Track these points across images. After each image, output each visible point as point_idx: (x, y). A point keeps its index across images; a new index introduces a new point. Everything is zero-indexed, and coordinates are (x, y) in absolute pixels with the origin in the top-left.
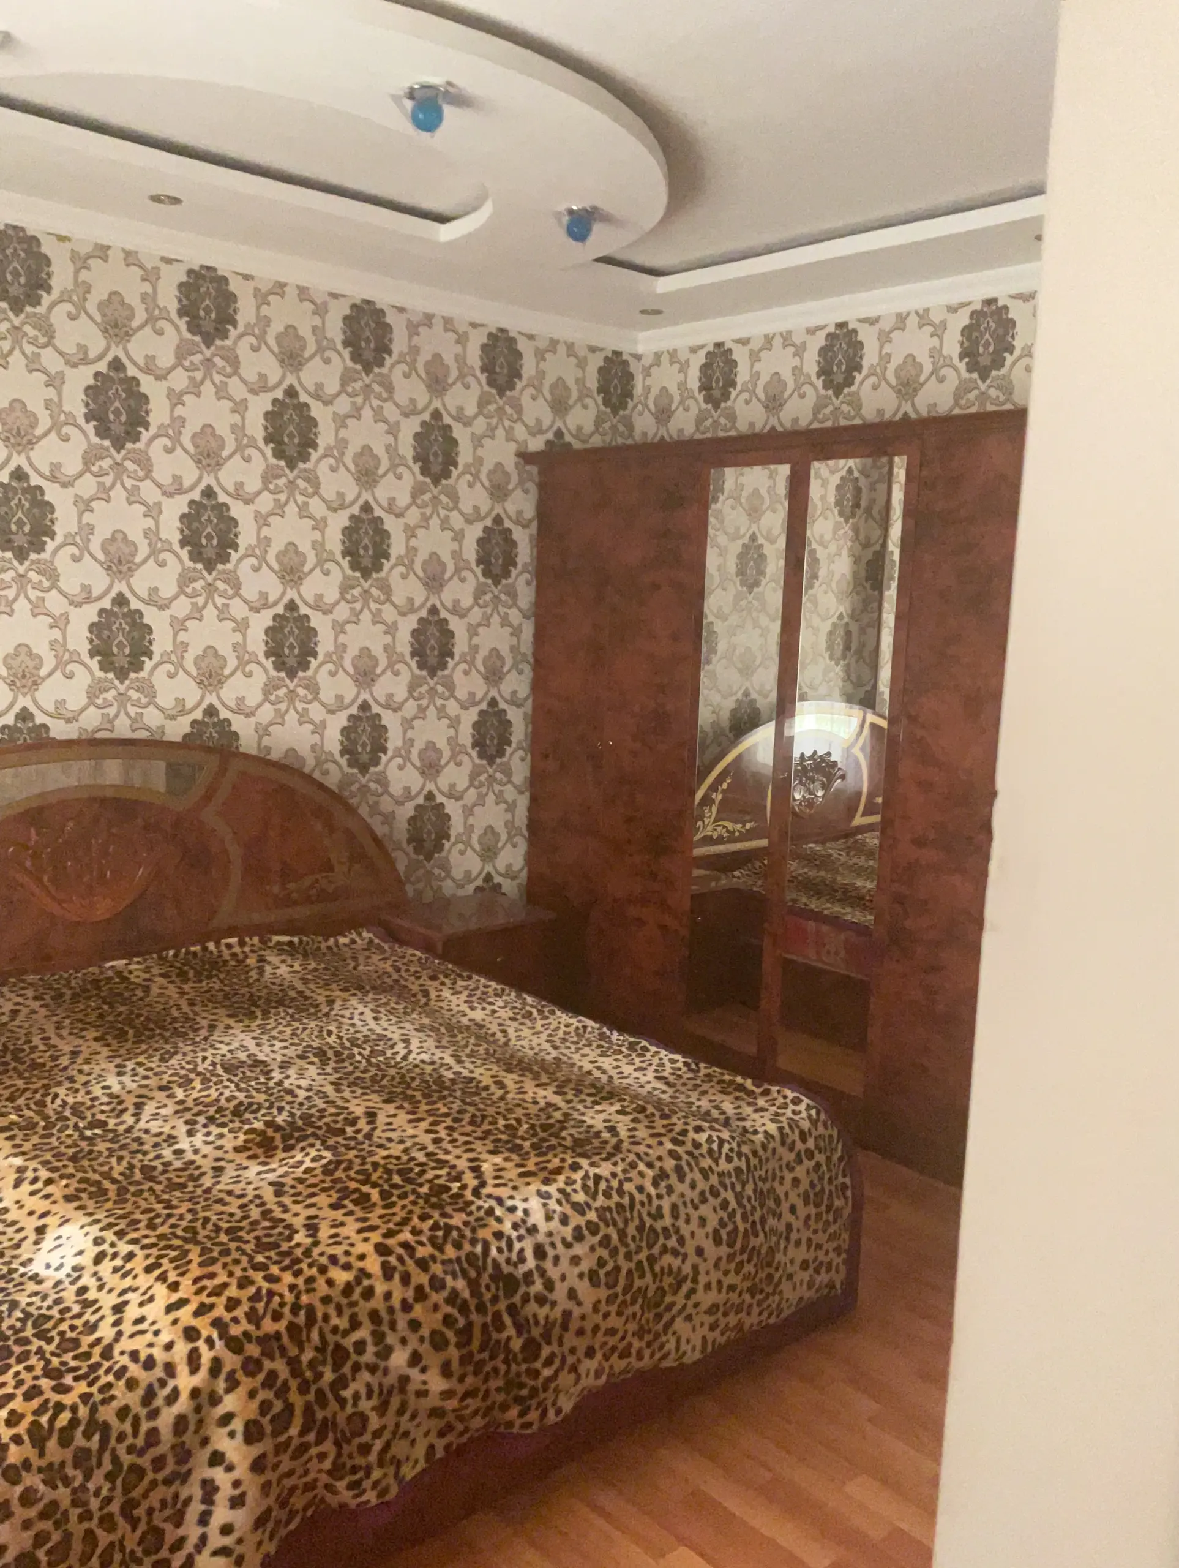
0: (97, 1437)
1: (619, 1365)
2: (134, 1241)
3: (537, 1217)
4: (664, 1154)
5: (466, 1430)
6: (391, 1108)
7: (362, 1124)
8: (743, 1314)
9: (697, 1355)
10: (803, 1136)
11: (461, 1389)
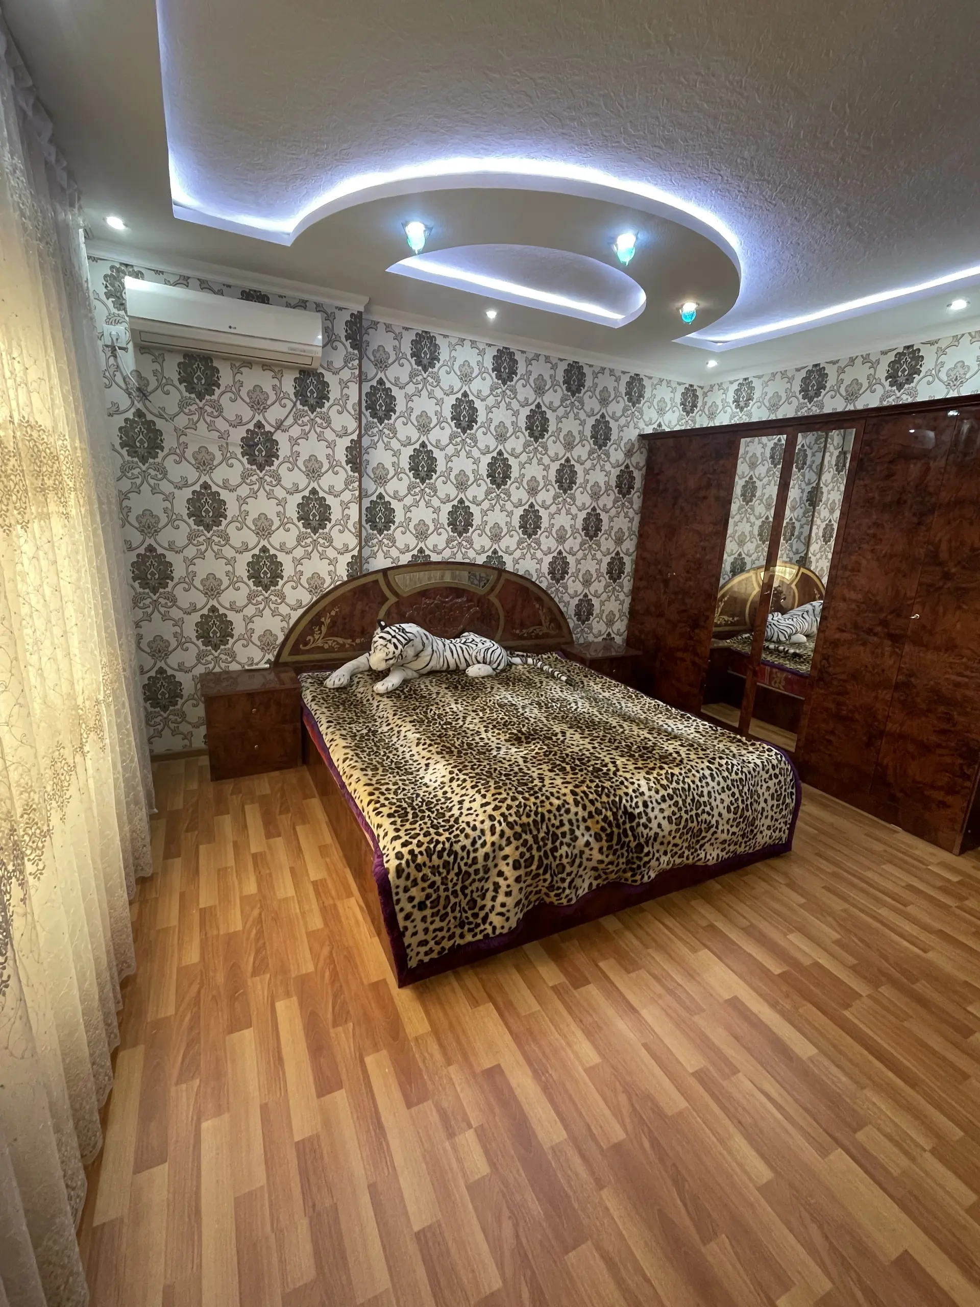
0: (452, 857)
1: (678, 861)
2: (467, 774)
3: (644, 788)
4: (705, 767)
5: (607, 878)
6: (572, 731)
7: (560, 736)
8: (737, 847)
9: (715, 861)
10: (774, 767)
11: (607, 860)
